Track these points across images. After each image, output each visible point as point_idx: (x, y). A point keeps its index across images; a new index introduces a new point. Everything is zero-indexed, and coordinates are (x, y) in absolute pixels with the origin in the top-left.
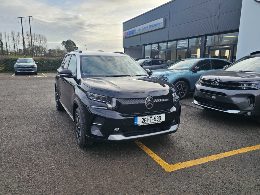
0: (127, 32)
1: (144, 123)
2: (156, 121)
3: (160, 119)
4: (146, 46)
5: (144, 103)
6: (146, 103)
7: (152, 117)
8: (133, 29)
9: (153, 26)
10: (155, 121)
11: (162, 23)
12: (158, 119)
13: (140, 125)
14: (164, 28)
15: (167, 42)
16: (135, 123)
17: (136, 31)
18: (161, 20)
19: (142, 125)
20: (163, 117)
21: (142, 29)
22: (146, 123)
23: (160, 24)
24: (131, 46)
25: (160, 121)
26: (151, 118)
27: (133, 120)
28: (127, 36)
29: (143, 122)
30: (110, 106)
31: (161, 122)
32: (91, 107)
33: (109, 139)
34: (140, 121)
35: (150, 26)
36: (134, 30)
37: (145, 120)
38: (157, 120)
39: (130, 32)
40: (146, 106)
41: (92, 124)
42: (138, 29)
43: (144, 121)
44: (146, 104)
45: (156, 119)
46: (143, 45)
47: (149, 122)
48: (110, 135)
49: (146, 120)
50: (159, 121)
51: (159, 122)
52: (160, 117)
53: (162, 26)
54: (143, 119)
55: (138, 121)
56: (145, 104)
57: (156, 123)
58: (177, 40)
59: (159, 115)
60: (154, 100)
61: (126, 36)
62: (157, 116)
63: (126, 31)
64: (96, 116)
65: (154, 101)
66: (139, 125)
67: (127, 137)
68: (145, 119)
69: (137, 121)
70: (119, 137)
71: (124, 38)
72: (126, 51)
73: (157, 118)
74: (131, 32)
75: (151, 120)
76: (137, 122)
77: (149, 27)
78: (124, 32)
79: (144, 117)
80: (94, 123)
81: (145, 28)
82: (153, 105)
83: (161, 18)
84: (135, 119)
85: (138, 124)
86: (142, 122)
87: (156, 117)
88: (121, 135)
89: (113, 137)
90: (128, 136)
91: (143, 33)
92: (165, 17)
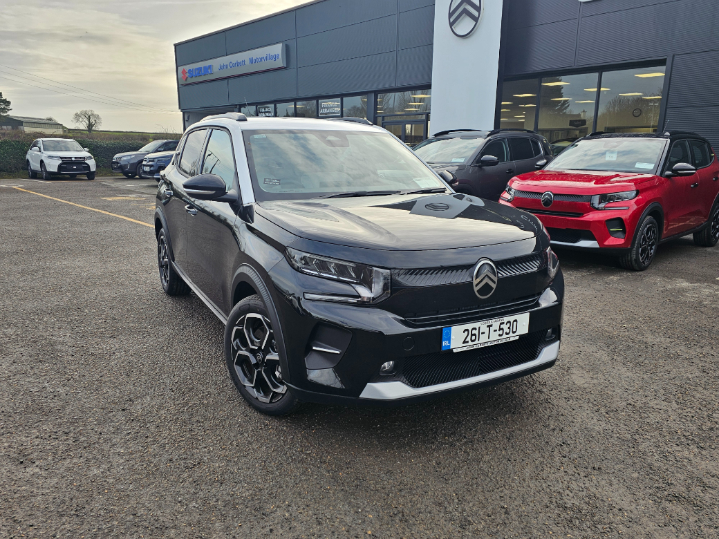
0: (190, 70)
1: (470, 343)
2: (505, 336)
3: (514, 330)
5: (469, 280)
6: (475, 282)
7: (494, 324)
8: (206, 63)
9: (260, 60)
10: (500, 335)
11: (280, 57)
12: (509, 328)
13: (459, 350)
14: (285, 68)
15: (295, 100)
16: (445, 343)
17: (216, 69)
18: (277, 49)
19: (465, 349)
20: (522, 323)
21: (231, 65)
22: (477, 342)
23: (275, 57)
24: (202, 106)
25: (514, 335)
26: (489, 326)
27: (438, 336)
28: (190, 81)
29: (468, 342)
30: (364, 292)
31: (517, 338)
32: (306, 297)
33: (364, 395)
34: (457, 338)
35: (252, 61)
36: (210, 67)
37: (472, 335)
38: (507, 334)
39: (198, 69)
40: (476, 289)
41: (308, 350)
42: (219, 65)
43: (469, 339)
44: (477, 285)
45: (502, 329)
47: (484, 339)
48: (368, 384)
49: (475, 335)
50: (511, 334)
51: (512, 339)
52: (515, 323)
53: (280, 63)
54: (467, 330)
55: (452, 337)
56: (471, 283)
57: (504, 341)
58: (318, 98)
59: (511, 318)
60: (498, 272)
61: (186, 80)
62: (506, 319)
63: (187, 68)
64: (321, 324)
65: (500, 275)
66: (455, 351)
67: (418, 387)
68: (474, 332)
69: (449, 339)
70: (394, 390)
71: (180, 84)
72: (188, 118)
73: (505, 327)
74: (199, 69)
75: (490, 332)
76: (450, 343)
77: (247, 62)
78: (180, 69)
79: (469, 326)
80: (314, 348)
81: (239, 64)
82: (494, 286)
83: (277, 43)
84: (445, 331)
85: (451, 348)
86: (464, 342)
87: (503, 323)
88: (399, 383)
89: (376, 391)
90: (421, 387)
91: (234, 77)
92: (288, 43)
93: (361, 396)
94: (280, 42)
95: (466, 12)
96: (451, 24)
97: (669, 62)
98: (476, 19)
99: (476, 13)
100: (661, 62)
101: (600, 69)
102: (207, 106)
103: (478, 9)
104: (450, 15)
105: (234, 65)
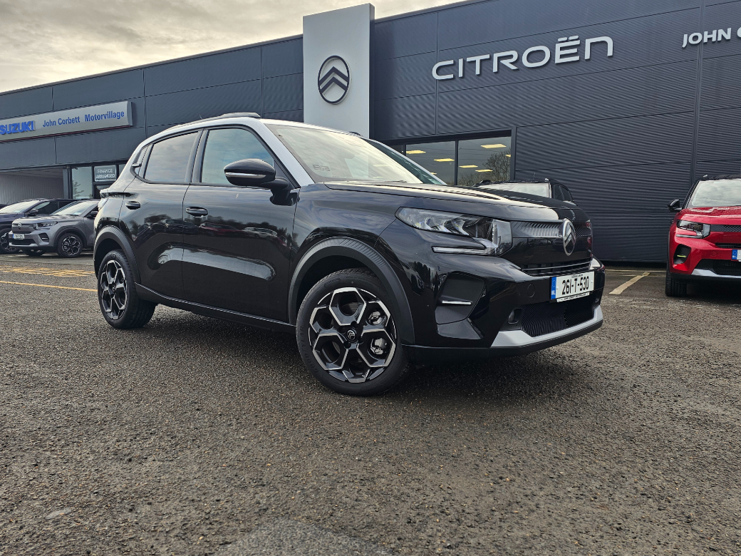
0: (2, 126)
1: (566, 295)
2: (582, 291)
3: (587, 286)
4: (73, 170)
6: (564, 239)
7: (577, 280)
8: (27, 119)
9: (98, 117)
11: (126, 114)
13: (560, 300)
14: (131, 127)
16: (552, 293)
17: (38, 125)
18: (122, 107)
19: (563, 300)
21: (60, 121)
22: (569, 294)
23: (120, 115)
24: (18, 167)
25: (587, 290)
28: (2, 138)
30: (488, 244)
34: (559, 289)
35: (87, 118)
36: (31, 123)
37: (567, 286)
38: (583, 289)
39: (14, 125)
40: (565, 246)
41: (437, 305)
42: (43, 121)
43: (565, 290)
44: (565, 242)
46: (66, 165)
48: (499, 332)
49: (569, 287)
51: (586, 295)
52: (588, 280)
53: (125, 121)
54: (565, 282)
55: (557, 287)
56: (562, 240)
57: (583, 296)
62: (584, 275)
64: (451, 277)
67: (533, 336)
68: (568, 284)
69: (555, 289)
73: (583, 283)
74: (16, 125)
75: (576, 286)
76: (555, 292)
77: (82, 119)
79: (566, 278)
80: (444, 302)
81: (72, 121)
82: (574, 245)
83: (121, 101)
84: (552, 281)
85: (556, 297)
86: (563, 293)
87: (582, 279)
89: (507, 339)
91: (62, 135)
92: (134, 101)
93: (493, 345)
94: (125, 100)
95: (334, 80)
96: (321, 91)
97: (513, 132)
98: (345, 88)
99: (345, 83)
100: (506, 133)
101: (457, 138)
102: (25, 166)
103: (347, 79)
104: (320, 83)
105: (64, 122)
